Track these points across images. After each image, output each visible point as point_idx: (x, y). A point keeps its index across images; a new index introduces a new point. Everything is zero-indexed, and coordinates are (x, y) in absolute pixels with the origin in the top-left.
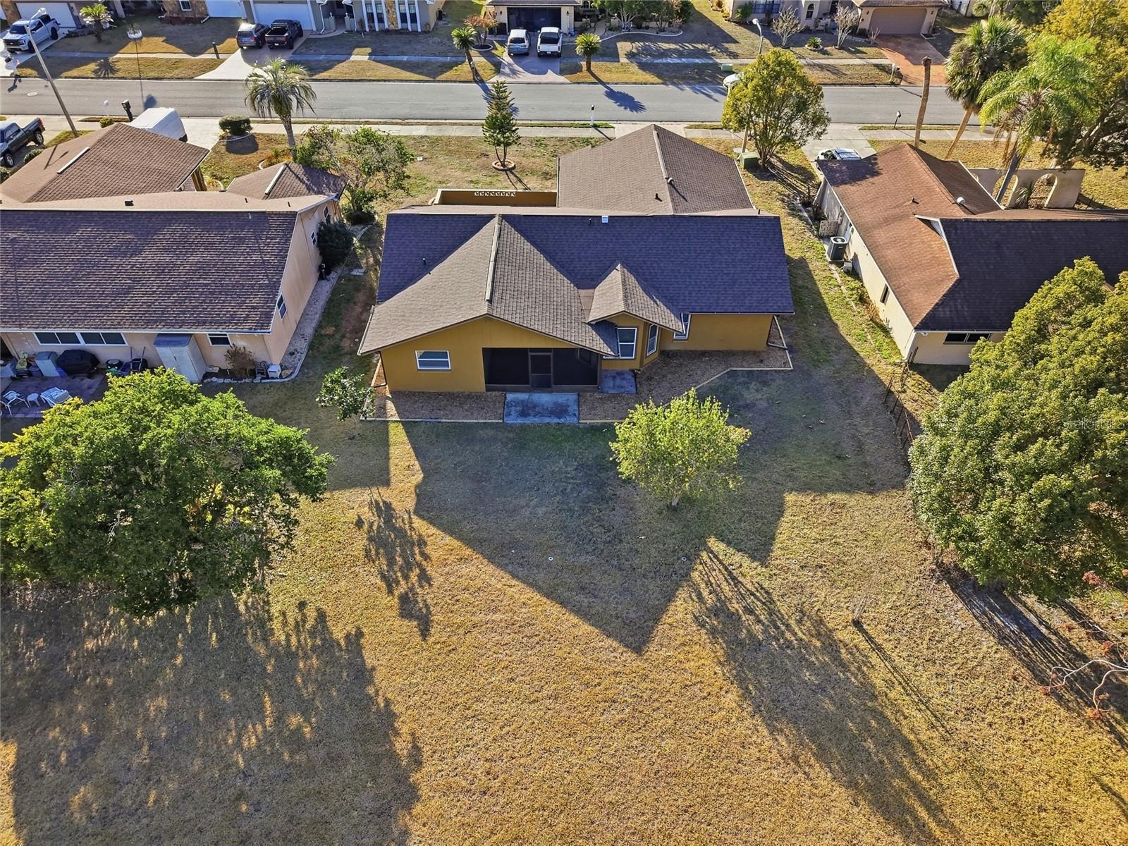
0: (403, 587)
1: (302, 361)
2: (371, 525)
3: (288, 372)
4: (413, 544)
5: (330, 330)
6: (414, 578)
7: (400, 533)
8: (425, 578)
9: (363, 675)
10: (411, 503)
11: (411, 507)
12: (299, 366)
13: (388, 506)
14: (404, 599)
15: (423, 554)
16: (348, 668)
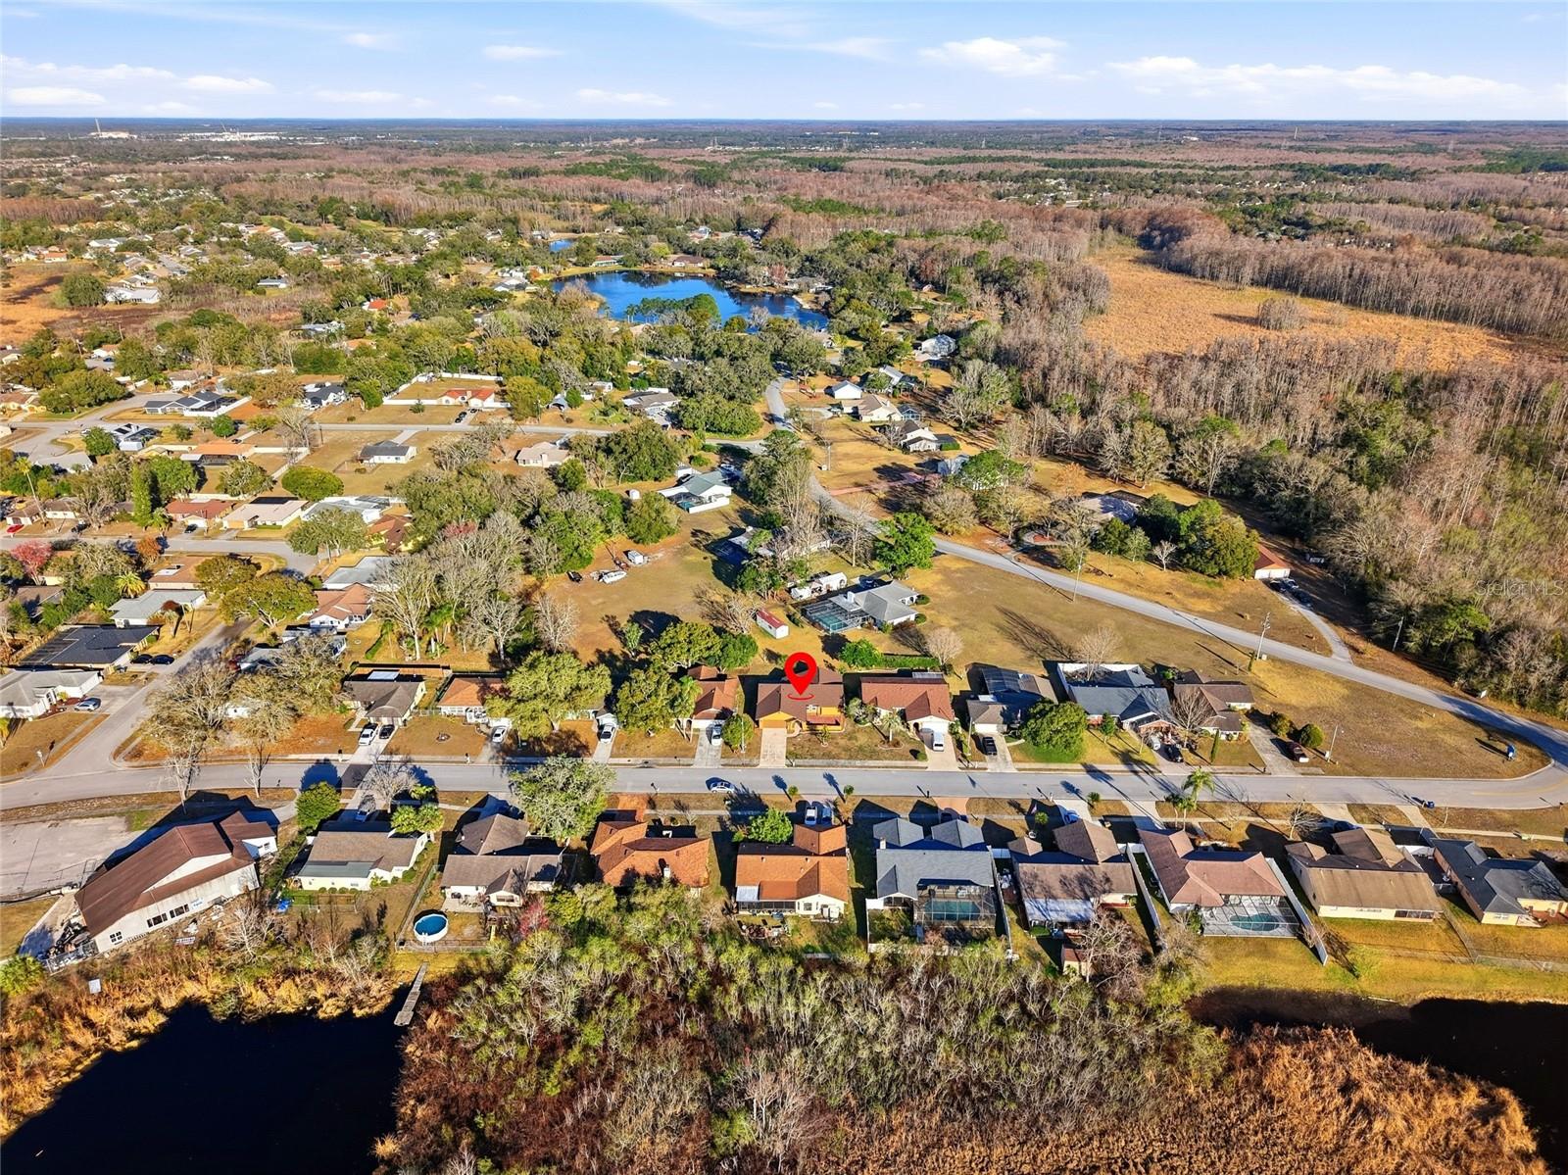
9: (831, 655)
16: (833, 656)
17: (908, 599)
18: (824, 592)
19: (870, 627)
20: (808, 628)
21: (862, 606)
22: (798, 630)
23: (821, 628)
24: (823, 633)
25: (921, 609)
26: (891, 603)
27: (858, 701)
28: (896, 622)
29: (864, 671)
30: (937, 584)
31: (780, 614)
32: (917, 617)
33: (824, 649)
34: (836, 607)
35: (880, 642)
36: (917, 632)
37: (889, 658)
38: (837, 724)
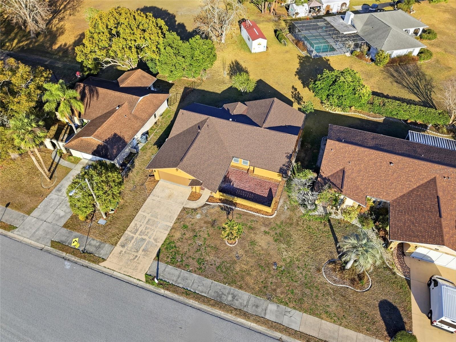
0: (296, 92)
1: (322, 142)
2: (302, 102)
3: (325, 139)
4: (294, 97)
5: (315, 151)
6: (294, 93)
7: (296, 99)
8: (293, 93)
9: (303, 83)
10: (294, 104)
11: (294, 103)
12: (322, 140)
13: (299, 104)
14: (296, 90)
15: (293, 96)
16: (305, 84)
17: (412, 30)
18: (323, 12)
19: (360, 57)
20: (291, 46)
21: (359, 29)
22: (277, 47)
23: (305, 48)
24: (304, 54)
25: (424, 45)
26: (395, 30)
27: (312, 175)
28: (396, 53)
29: (338, 111)
30: (444, 22)
31: (268, 29)
32: (421, 53)
33: (298, 73)
34: (329, 26)
35: (369, 75)
36: (417, 69)
37: (378, 101)
38: (267, 201)
